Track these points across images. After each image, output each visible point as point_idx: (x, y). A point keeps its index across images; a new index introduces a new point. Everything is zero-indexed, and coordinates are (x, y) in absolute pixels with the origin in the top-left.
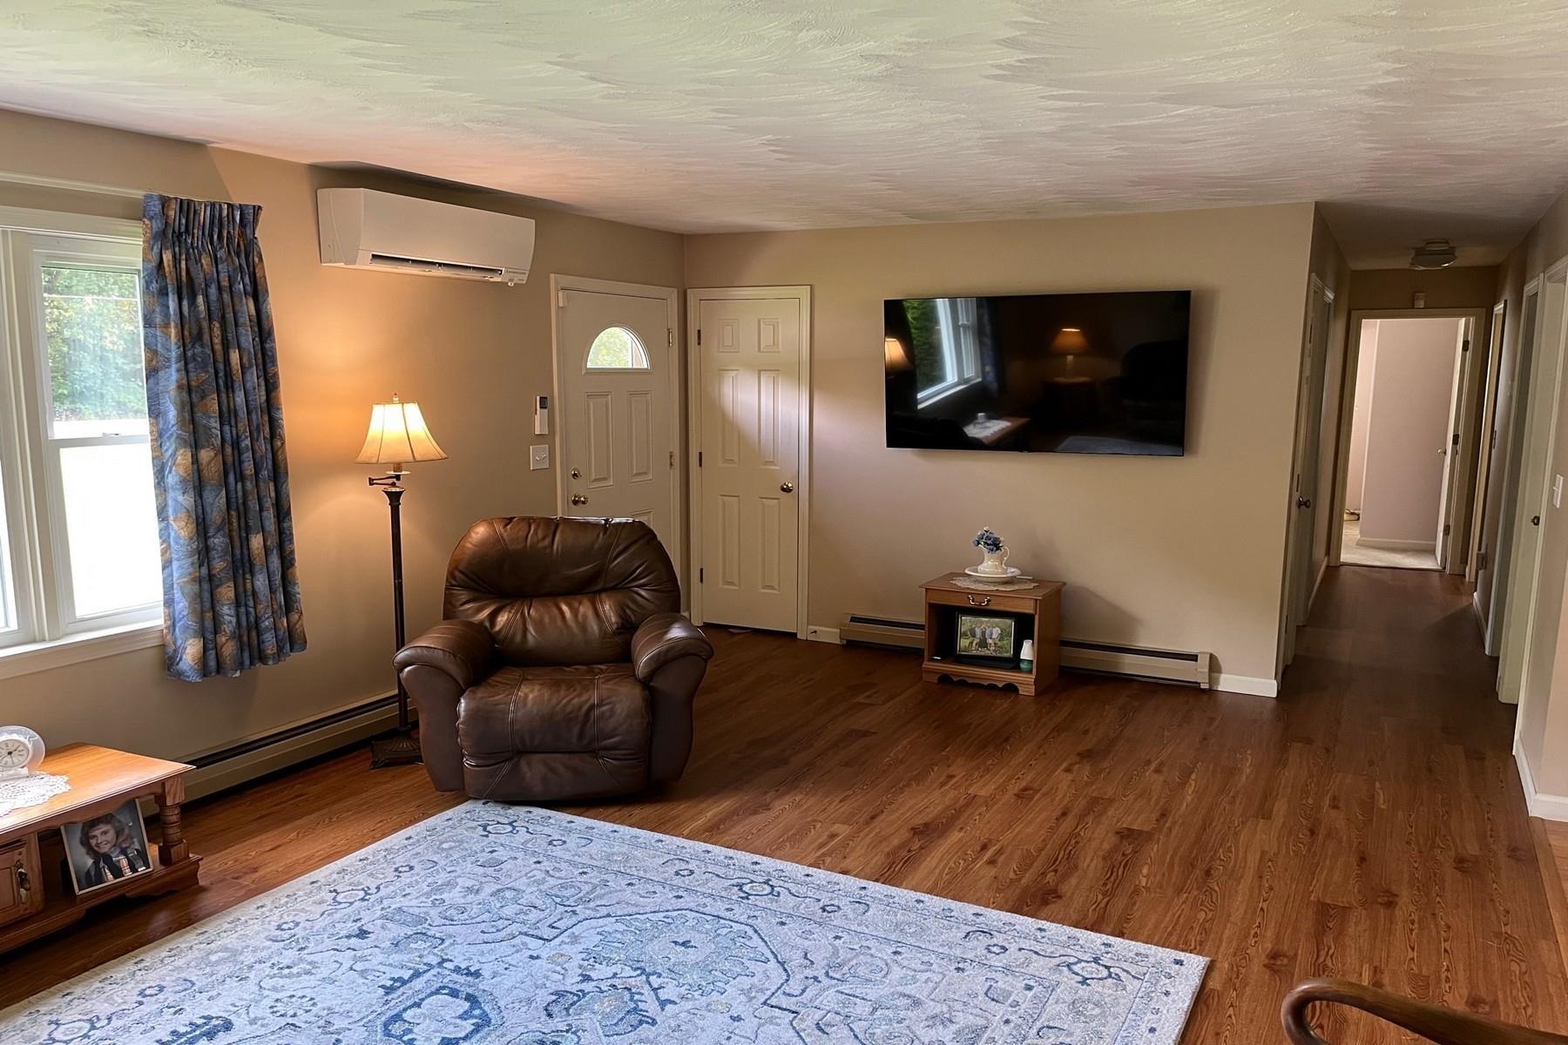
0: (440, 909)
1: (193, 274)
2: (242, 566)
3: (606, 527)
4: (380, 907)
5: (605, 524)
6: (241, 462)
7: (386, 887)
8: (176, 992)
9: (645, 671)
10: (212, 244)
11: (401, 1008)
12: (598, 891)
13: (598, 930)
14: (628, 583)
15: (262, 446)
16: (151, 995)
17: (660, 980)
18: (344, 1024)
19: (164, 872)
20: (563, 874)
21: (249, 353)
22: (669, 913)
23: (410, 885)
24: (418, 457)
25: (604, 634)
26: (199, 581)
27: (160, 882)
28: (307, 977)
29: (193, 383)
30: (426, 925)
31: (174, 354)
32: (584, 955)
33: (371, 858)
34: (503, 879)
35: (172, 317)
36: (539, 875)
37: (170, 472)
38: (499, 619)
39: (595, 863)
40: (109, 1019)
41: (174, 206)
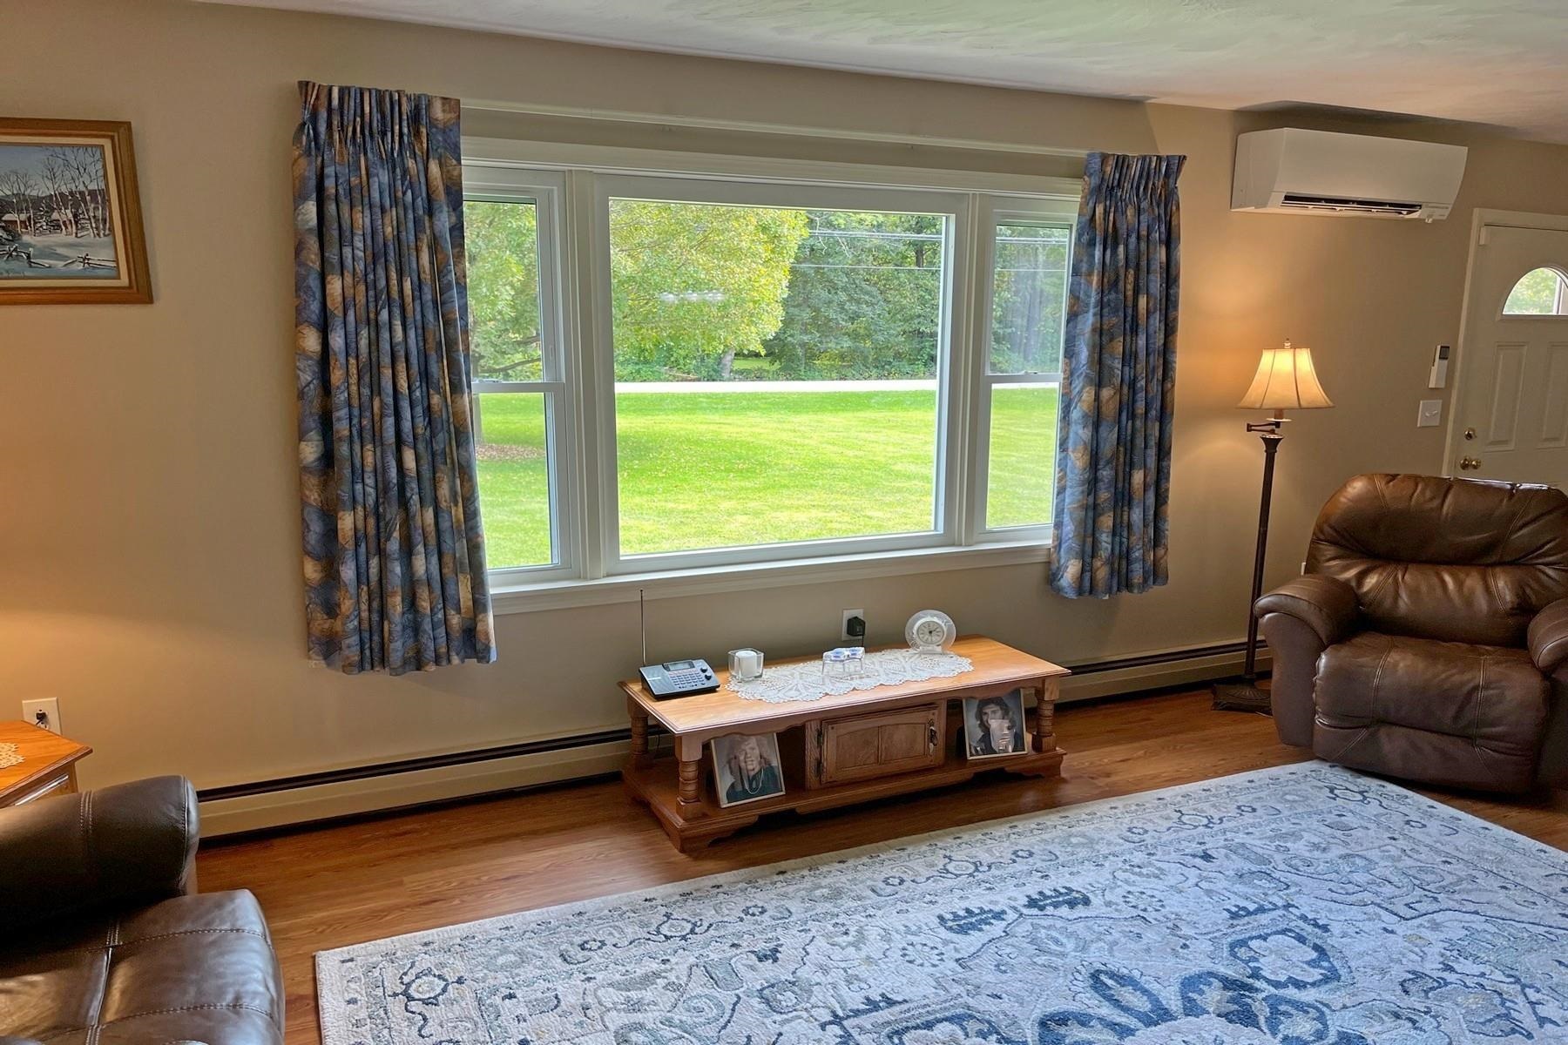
0: (1284, 857)
1: (1118, 225)
2: (1123, 498)
3: (1512, 493)
4: (1223, 838)
5: (1512, 489)
6: (1134, 402)
7: (1229, 821)
8: (1043, 860)
9: (1549, 658)
10: (1138, 195)
11: (1247, 935)
12: (1464, 885)
13: (1466, 925)
14: (1531, 559)
15: (1155, 388)
16: (1023, 857)
17: (1539, 996)
18: (1191, 932)
19: (1034, 758)
20: (1423, 857)
21: (1156, 298)
22: (1552, 930)
23: (1253, 826)
24: (1304, 404)
25: (1494, 613)
26: (1086, 508)
27: (1031, 765)
28: (1156, 880)
29: (1105, 327)
30: (1270, 867)
31: (1093, 300)
32: (1446, 945)
33: (1213, 790)
34: (1353, 845)
35: (1097, 266)
36: (1394, 852)
37: (1075, 408)
38: (1368, 580)
39: (1460, 855)
40: (990, 867)
41: (1111, 162)
